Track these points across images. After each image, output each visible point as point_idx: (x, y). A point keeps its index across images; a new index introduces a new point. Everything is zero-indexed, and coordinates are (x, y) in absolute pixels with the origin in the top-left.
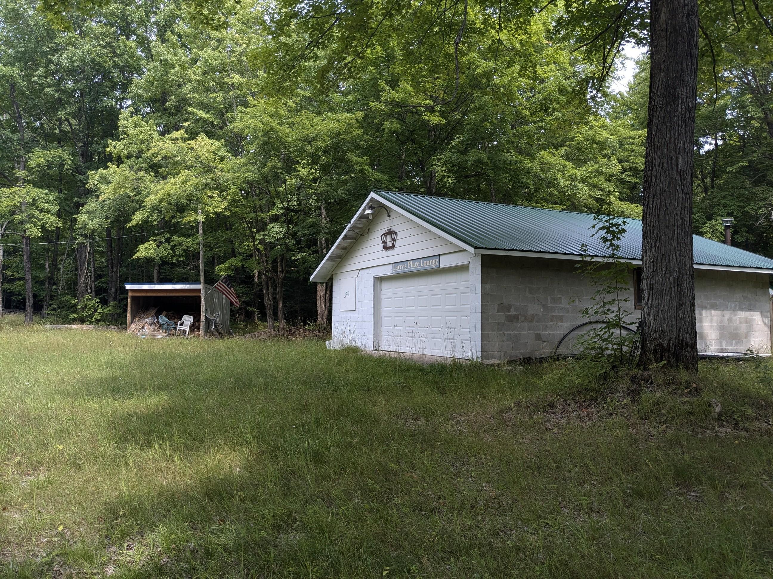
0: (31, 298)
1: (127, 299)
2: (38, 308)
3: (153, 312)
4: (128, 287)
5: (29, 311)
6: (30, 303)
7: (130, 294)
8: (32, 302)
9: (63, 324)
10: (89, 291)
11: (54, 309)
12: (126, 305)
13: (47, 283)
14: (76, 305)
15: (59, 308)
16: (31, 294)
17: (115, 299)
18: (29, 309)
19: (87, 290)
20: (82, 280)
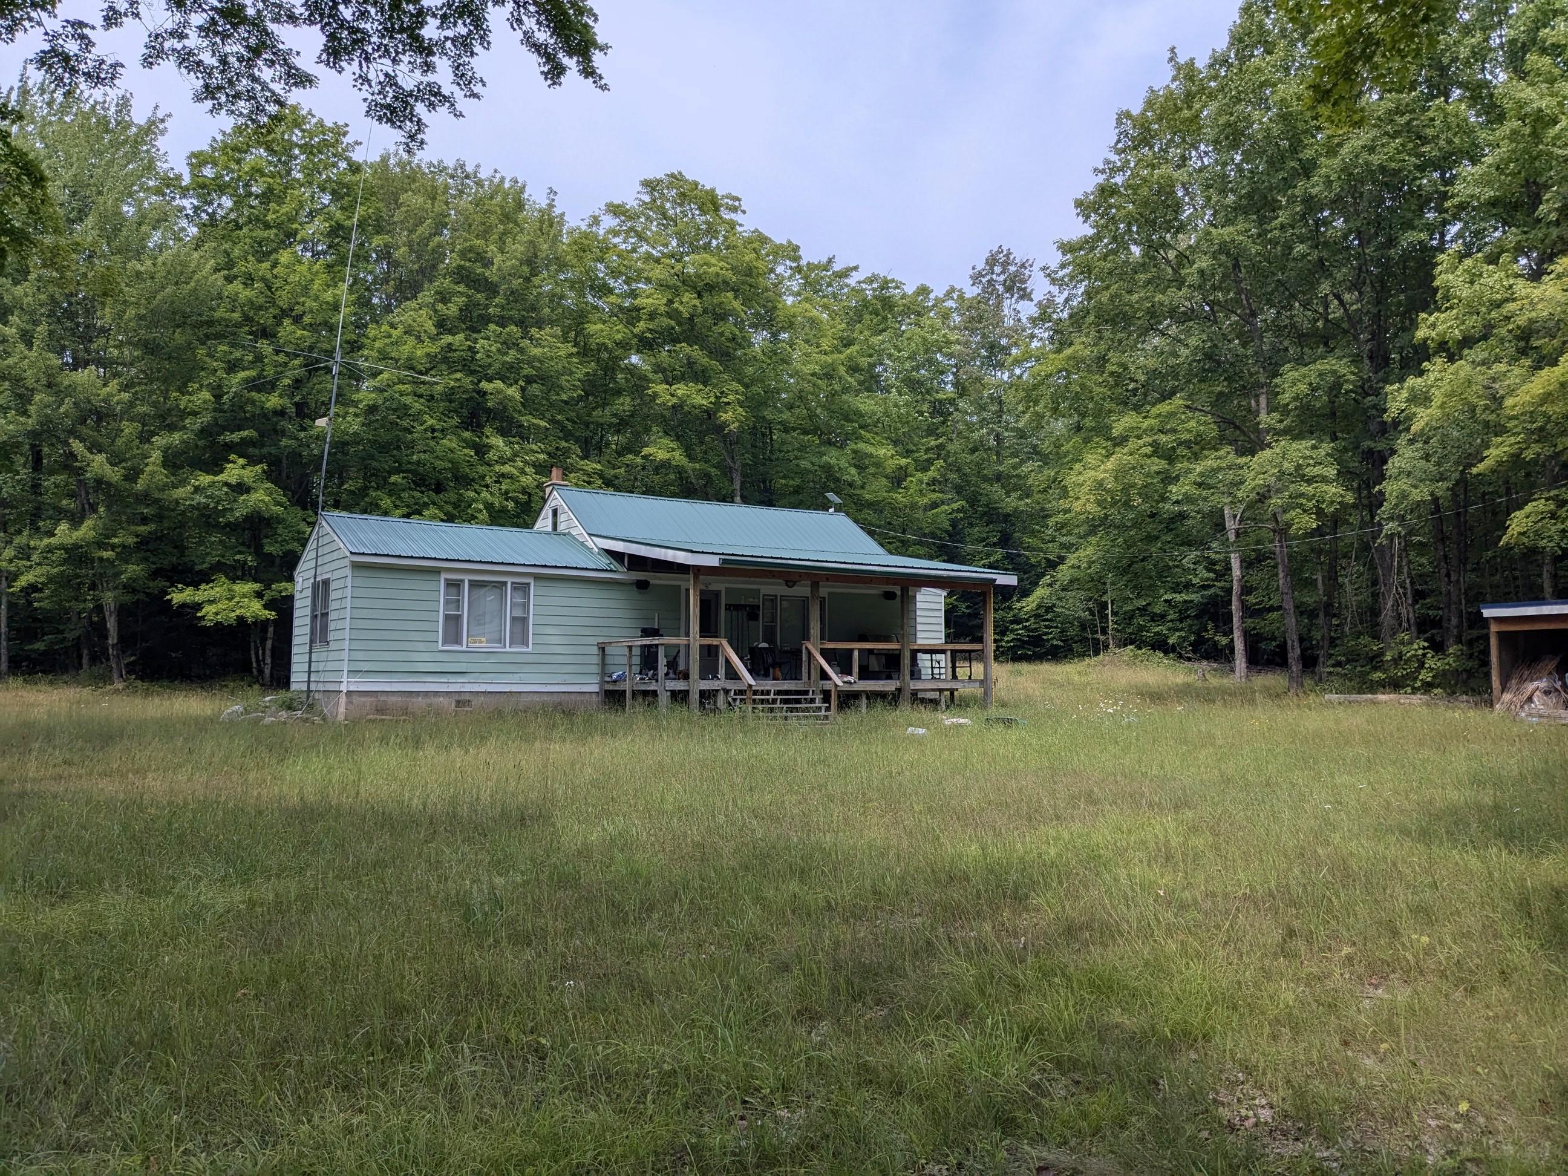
0: (1296, 644)
1: (1487, 638)
2: (1309, 663)
3: (1552, 665)
4: (1487, 613)
5: (1294, 668)
6: (1294, 653)
7: (1494, 628)
8: (1298, 651)
9: (1359, 693)
10: (1405, 624)
11: (1338, 664)
12: (1486, 652)
13: (1321, 615)
14: (1381, 653)
15: (1348, 661)
16: (1295, 637)
17: (1459, 640)
18: (1296, 667)
19: (1400, 625)
20: (1390, 603)
